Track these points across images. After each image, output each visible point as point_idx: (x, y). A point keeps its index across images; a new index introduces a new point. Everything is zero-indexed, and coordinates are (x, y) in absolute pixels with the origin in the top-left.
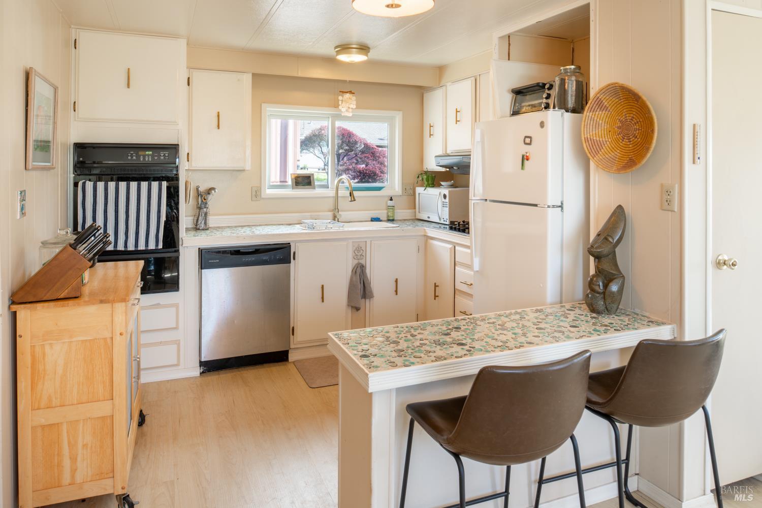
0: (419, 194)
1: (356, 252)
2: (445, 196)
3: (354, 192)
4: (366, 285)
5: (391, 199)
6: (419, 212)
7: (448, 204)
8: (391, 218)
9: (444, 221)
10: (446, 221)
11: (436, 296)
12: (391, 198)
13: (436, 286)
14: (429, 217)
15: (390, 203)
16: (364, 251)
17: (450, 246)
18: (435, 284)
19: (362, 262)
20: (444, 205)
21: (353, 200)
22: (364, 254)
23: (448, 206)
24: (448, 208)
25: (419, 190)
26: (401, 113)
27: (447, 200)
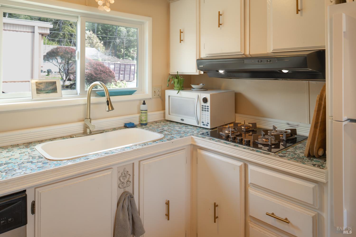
0: (169, 96)
1: (121, 179)
2: (205, 100)
3: (111, 97)
4: (135, 220)
5: (144, 103)
6: (169, 114)
7: (209, 108)
8: (145, 123)
9: (204, 125)
10: (207, 125)
11: (216, 218)
12: (144, 101)
13: (215, 206)
14: (182, 120)
15: (143, 107)
16: (132, 175)
17: (240, 164)
18: (215, 204)
19: (129, 189)
20: (203, 109)
21: (111, 109)
22: (131, 180)
23: (209, 110)
24: (209, 112)
25: (169, 93)
26: (151, 19)
27: (208, 104)
